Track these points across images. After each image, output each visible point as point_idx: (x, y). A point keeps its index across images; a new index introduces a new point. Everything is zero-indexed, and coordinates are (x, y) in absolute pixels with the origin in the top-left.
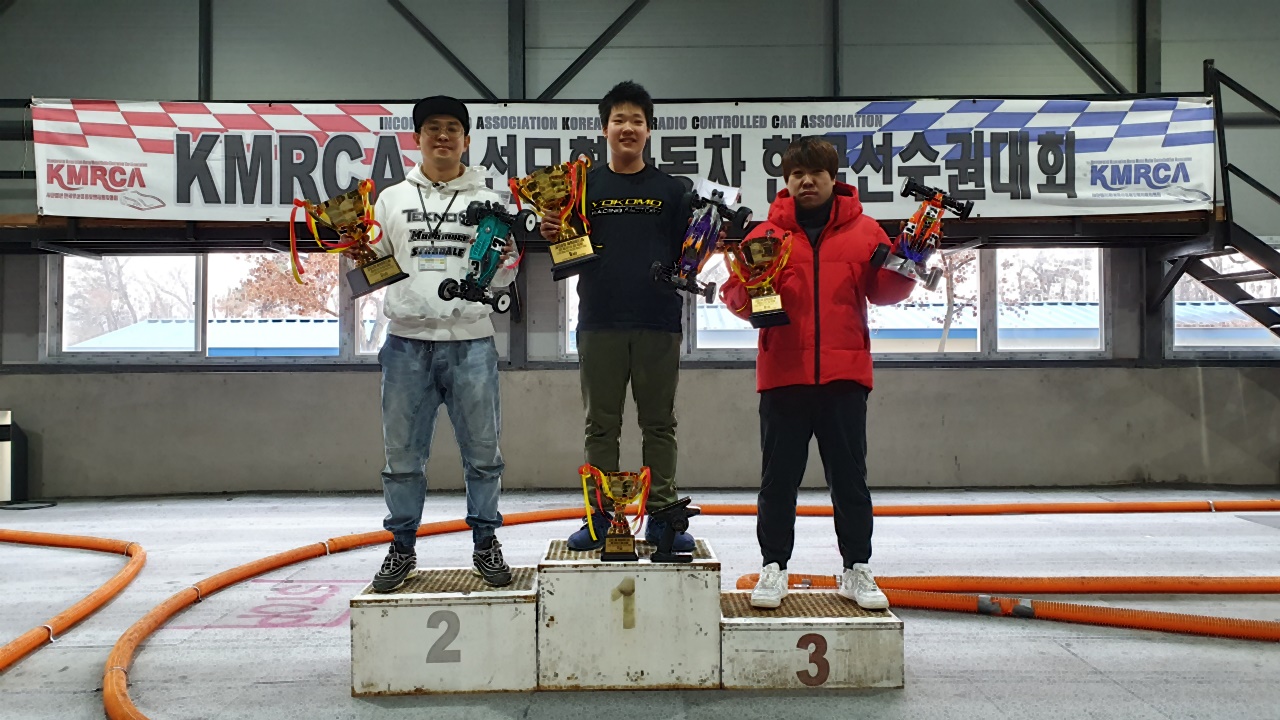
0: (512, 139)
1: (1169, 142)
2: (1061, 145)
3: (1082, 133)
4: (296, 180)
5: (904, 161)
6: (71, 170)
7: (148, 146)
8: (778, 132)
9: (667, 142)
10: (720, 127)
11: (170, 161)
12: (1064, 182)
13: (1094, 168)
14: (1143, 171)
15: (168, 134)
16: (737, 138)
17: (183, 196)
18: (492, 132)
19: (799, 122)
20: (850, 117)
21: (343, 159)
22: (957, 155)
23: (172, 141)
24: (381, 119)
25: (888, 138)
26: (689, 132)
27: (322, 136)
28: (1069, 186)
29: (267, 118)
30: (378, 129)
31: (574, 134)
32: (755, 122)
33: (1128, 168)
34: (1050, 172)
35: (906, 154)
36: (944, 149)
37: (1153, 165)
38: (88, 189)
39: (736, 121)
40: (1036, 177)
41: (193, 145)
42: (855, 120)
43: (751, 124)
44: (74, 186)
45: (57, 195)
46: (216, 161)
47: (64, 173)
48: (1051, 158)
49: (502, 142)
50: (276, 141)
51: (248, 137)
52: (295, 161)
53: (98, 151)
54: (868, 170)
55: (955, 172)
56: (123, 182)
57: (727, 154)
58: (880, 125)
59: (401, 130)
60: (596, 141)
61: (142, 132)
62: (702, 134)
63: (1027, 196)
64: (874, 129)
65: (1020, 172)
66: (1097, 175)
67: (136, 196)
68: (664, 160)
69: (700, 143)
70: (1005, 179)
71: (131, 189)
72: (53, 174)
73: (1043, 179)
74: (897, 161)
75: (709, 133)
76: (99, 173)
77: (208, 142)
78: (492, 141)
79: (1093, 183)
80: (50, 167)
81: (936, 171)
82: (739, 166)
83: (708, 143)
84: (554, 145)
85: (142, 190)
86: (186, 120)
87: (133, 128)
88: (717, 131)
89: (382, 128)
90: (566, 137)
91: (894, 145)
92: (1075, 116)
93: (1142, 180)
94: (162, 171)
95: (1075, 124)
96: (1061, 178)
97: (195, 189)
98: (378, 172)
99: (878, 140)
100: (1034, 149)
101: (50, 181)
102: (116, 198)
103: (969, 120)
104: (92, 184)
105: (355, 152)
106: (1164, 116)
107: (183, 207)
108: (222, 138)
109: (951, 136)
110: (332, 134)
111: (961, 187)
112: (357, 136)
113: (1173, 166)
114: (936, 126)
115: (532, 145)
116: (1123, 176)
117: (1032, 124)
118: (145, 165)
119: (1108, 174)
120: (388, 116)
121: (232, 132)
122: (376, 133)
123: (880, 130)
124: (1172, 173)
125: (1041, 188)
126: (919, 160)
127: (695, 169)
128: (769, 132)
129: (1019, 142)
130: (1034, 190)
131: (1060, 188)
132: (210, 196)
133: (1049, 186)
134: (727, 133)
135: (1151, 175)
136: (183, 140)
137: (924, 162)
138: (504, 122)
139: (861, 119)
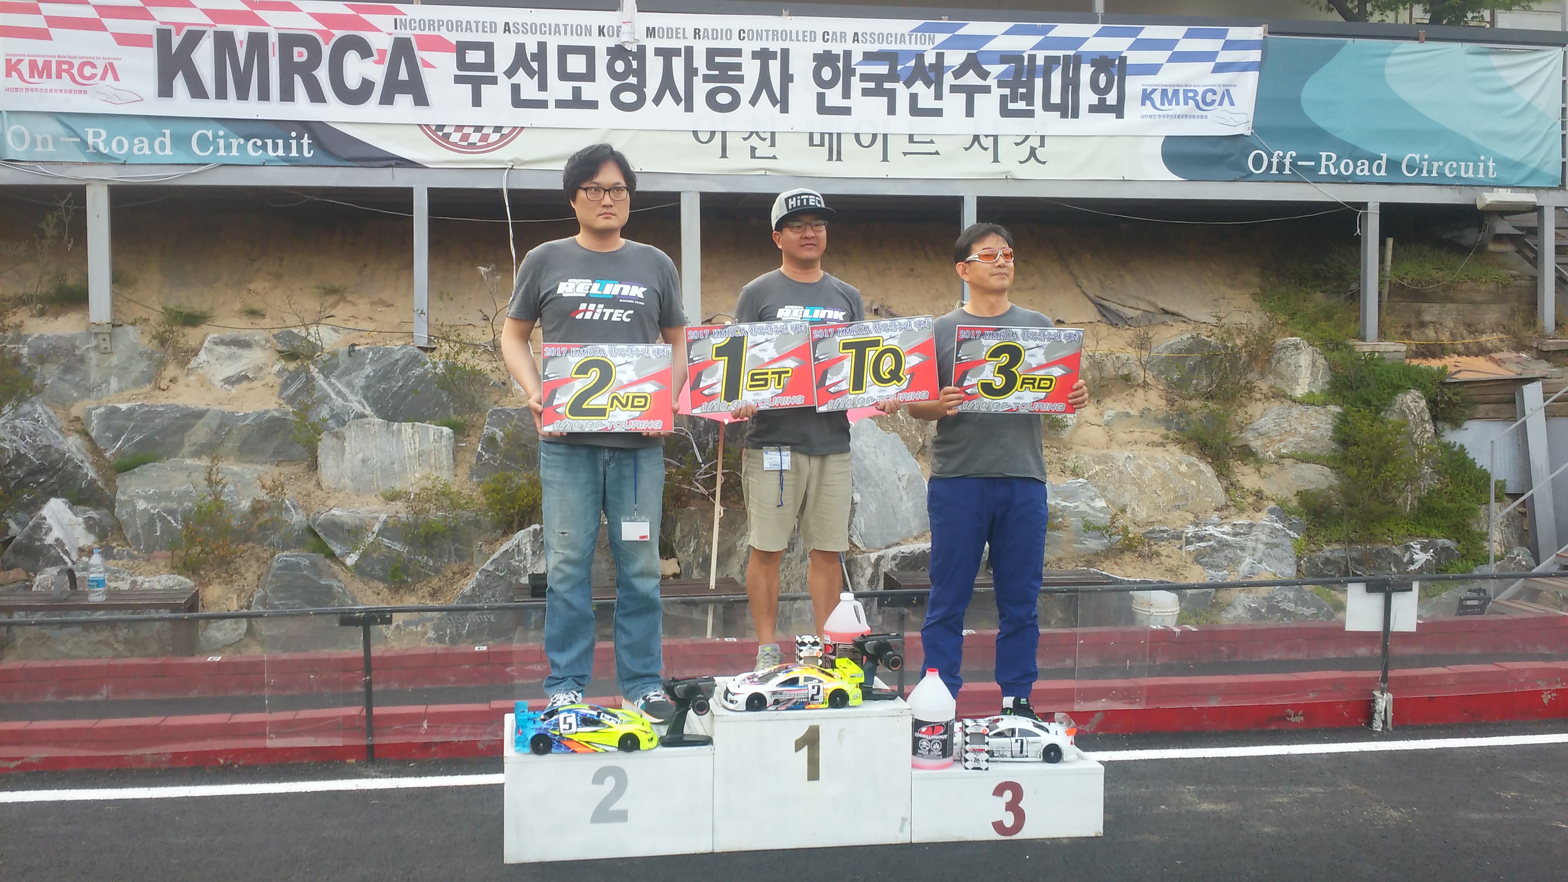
0: (542, 46)
1: (1218, 69)
2: (1113, 68)
3: (1134, 58)
4: (297, 78)
5: (956, 79)
6: (33, 63)
8: (828, 46)
9: (711, 53)
10: (767, 39)
11: (149, 55)
12: (1114, 103)
13: (1144, 91)
14: (1191, 94)
15: (147, 28)
16: (785, 53)
17: (165, 90)
18: (521, 38)
19: (850, 37)
20: (903, 35)
21: (352, 59)
22: (1010, 76)
23: (151, 35)
24: (396, 20)
25: (940, 57)
26: (734, 44)
27: (327, 36)
28: (1119, 107)
30: (392, 30)
31: (611, 42)
32: (804, 36)
33: (1177, 91)
34: (1101, 93)
35: (959, 73)
36: (996, 70)
37: (1202, 90)
39: (785, 35)
40: (1087, 97)
41: (176, 41)
42: (907, 38)
43: (800, 37)
44: (36, 79)
46: (204, 55)
47: (24, 67)
48: (1103, 80)
49: (531, 48)
50: (273, 40)
51: (241, 33)
52: (296, 59)
54: (919, 87)
55: (1007, 91)
56: (94, 76)
57: (775, 67)
58: (933, 44)
59: (418, 32)
61: (117, 25)
62: (749, 47)
63: (1076, 115)
64: (927, 47)
65: (1071, 93)
67: (108, 91)
69: (747, 54)
70: (1056, 98)
71: (104, 83)
72: (12, 68)
73: (1094, 99)
74: (948, 79)
75: (757, 46)
76: (65, 66)
77: (193, 38)
78: (521, 47)
79: (1143, 104)
80: (9, 61)
81: (986, 90)
83: (755, 55)
84: (589, 52)
85: (116, 84)
86: (167, 14)
87: (105, 20)
88: (764, 44)
89: (396, 28)
90: (601, 45)
91: (946, 64)
92: (1129, 40)
93: (1191, 103)
95: (1128, 49)
96: (1112, 98)
97: (180, 84)
98: (392, 74)
99: (930, 59)
100: (1086, 72)
101: (9, 75)
102: (85, 92)
103: (1024, 44)
104: (57, 78)
105: (365, 51)
106: (1213, 45)
107: (165, 102)
108: (210, 33)
109: (1005, 58)
110: (338, 34)
111: (1011, 106)
112: (368, 36)
114: (988, 47)
115: (564, 52)
116: (1172, 97)
117: (1083, 48)
118: (121, 59)
119: (1157, 96)
120: (403, 17)
121: (224, 28)
122: (390, 34)
123: (933, 49)
124: (1218, 97)
125: (1093, 109)
126: (971, 78)
127: (740, 79)
128: (820, 47)
129: (1072, 64)
130: (1084, 110)
132: (197, 90)
133: (1100, 108)
134: (775, 46)
135: (1199, 98)
136: (164, 36)
137: (979, 82)
138: (534, 29)
139: (913, 37)
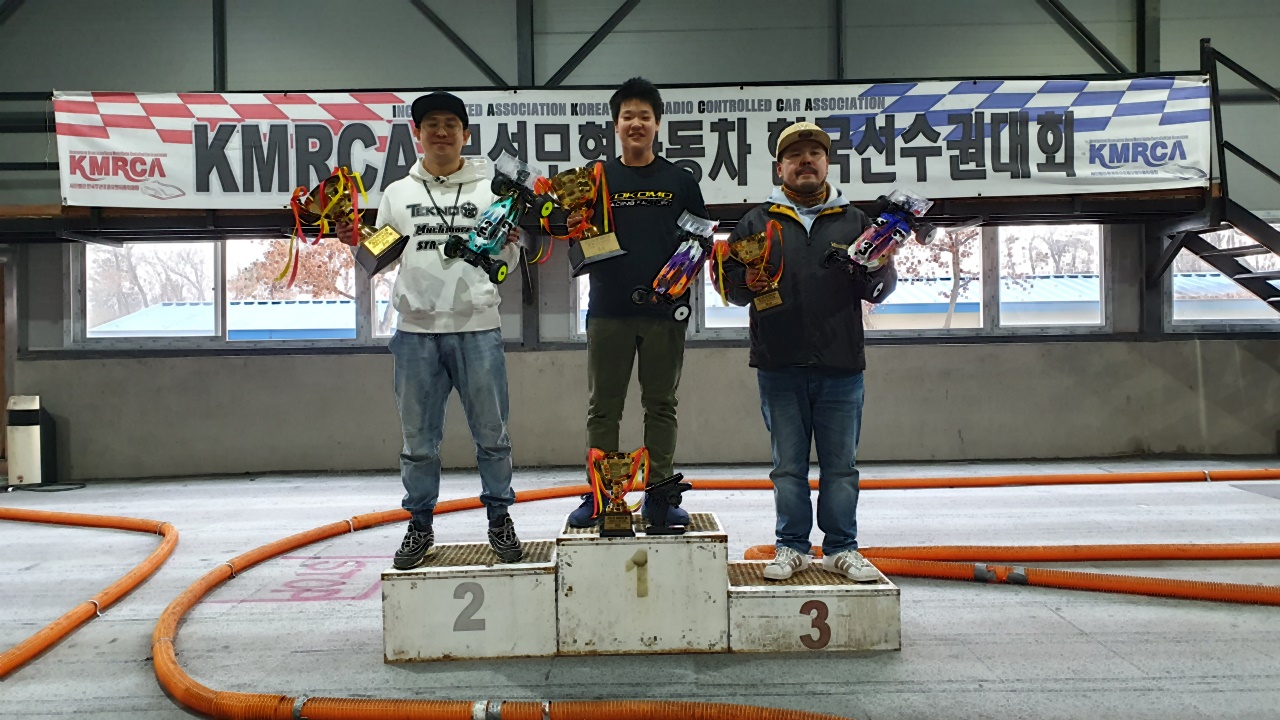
0: (522, 125)
1: (1167, 120)
2: (1059, 125)
3: (1081, 112)
4: (312, 168)
5: (906, 142)
6: (93, 161)
7: (167, 136)
8: (782, 115)
9: (674, 127)
10: (725, 111)
11: (188, 151)
12: (1063, 161)
13: (1092, 147)
14: (1140, 149)
15: (186, 124)
16: (743, 122)
17: (203, 186)
18: (503, 119)
19: (803, 105)
20: (853, 99)
21: (357, 147)
22: (958, 136)
23: (191, 132)
24: (394, 107)
25: (890, 119)
26: (695, 116)
27: (336, 125)
28: (1068, 165)
29: (283, 108)
30: (391, 117)
31: (583, 120)
32: (760, 105)
33: (1125, 147)
34: (1049, 151)
35: (909, 135)
36: (945, 130)
37: (1150, 144)
38: (110, 180)
39: (742, 105)
40: (1036, 156)
41: (211, 135)
42: (858, 102)
43: (756, 107)
44: (96, 176)
45: (80, 186)
46: (234, 151)
47: (86, 164)
48: (1050, 138)
49: (513, 129)
50: (291, 130)
51: (264, 126)
52: (311, 150)
53: (120, 142)
54: (871, 152)
55: (956, 152)
56: (144, 172)
57: (733, 137)
58: (883, 107)
60: (604, 127)
61: (161, 123)
62: (708, 118)
63: (1027, 175)
64: (877, 111)
65: (1020, 151)
66: (1095, 154)
67: (156, 186)
68: (671, 144)
69: (706, 126)
70: (1005, 158)
71: (152, 179)
72: (76, 164)
73: (1042, 158)
74: (899, 143)
75: (715, 117)
76: (120, 163)
77: (226, 132)
78: (503, 127)
79: (1092, 161)
80: (72, 158)
81: (937, 152)
82: (745, 149)
83: (714, 127)
84: (563, 131)
85: (162, 180)
86: (203, 111)
87: (153, 119)
88: (723, 115)
89: (394, 116)
90: (574, 123)
91: (896, 127)
92: (1074, 96)
93: (1140, 158)
94: (181, 161)
95: (1072, 105)
96: (1060, 157)
97: (214, 178)
98: (391, 160)
99: (880, 122)
100: (1033, 129)
101: (73, 172)
102: (136, 188)
103: (970, 101)
104: (113, 174)
105: (369, 140)
106: (1161, 95)
107: (203, 196)
108: (239, 128)
109: (953, 117)
110: (346, 123)
111: (963, 167)
112: (371, 124)
113: (1170, 144)
114: (937, 107)
115: (542, 131)
116: (1121, 154)
117: (1031, 104)
118: (165, 155)
119: (1106, 152)
120: (401, 105)
121: (249, 122)
122: (389, 122)
123: (882, 112)
124: (1169, 151)
125: (1040, 167)
126: (921, 141)
127: (701, 153)
128: (774, 115)
129: (1019, 122)
130: (1033, 169)
131: (1059, 167)
132: (229, 185)
133: (1049, 164)
134: (733, 117)
135: (1148, 153)
136: (201, 130)
137: (927, 143)
138: (515, 109)
139: (864, 102)
